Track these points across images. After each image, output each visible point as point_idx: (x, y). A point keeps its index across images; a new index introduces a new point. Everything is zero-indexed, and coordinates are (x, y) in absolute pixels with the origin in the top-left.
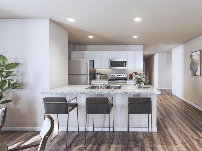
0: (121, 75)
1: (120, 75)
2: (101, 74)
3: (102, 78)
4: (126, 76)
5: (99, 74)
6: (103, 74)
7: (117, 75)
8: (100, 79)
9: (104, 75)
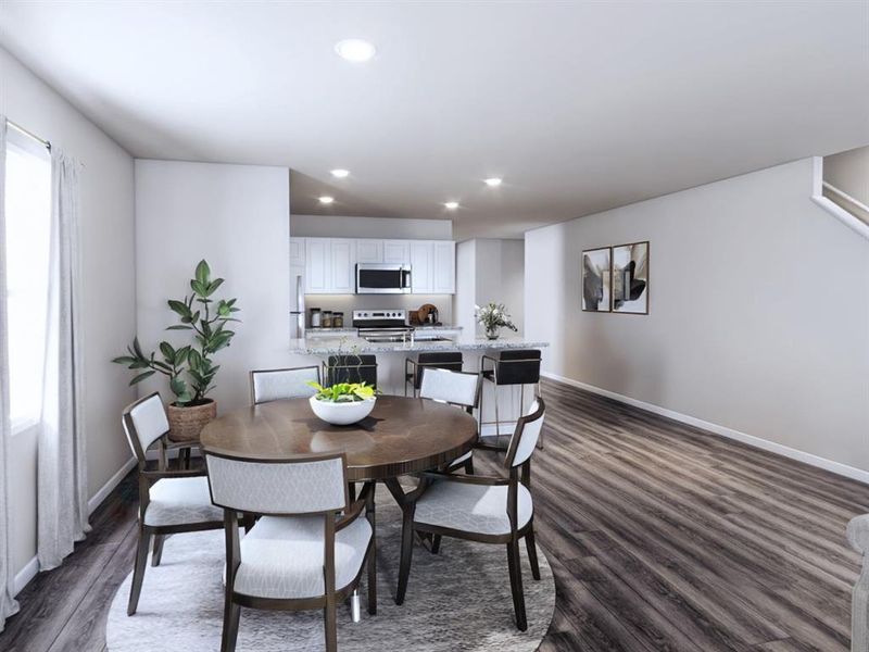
0: (385, 312)
1: (383, 315)
2: (326, 312)
3: (328, 324)
4: (402, 317)
5: (318, 310)
6: (330, 312)
7: (375, 315)
8: (323, 325)
9: (336, 314)
